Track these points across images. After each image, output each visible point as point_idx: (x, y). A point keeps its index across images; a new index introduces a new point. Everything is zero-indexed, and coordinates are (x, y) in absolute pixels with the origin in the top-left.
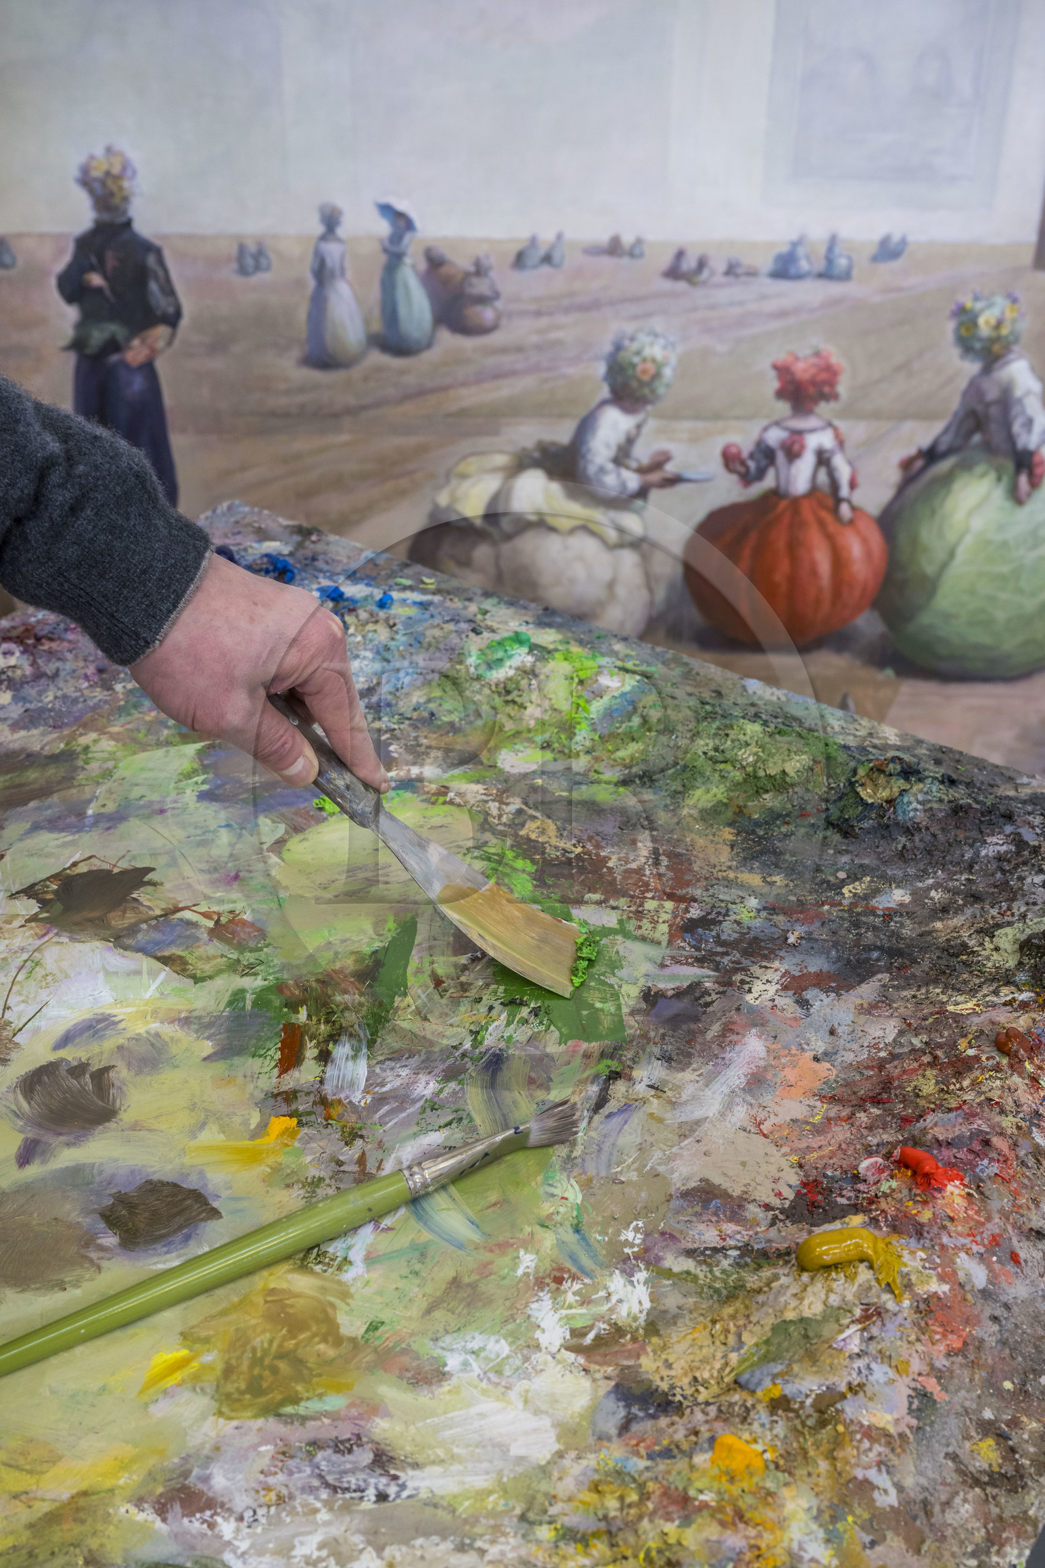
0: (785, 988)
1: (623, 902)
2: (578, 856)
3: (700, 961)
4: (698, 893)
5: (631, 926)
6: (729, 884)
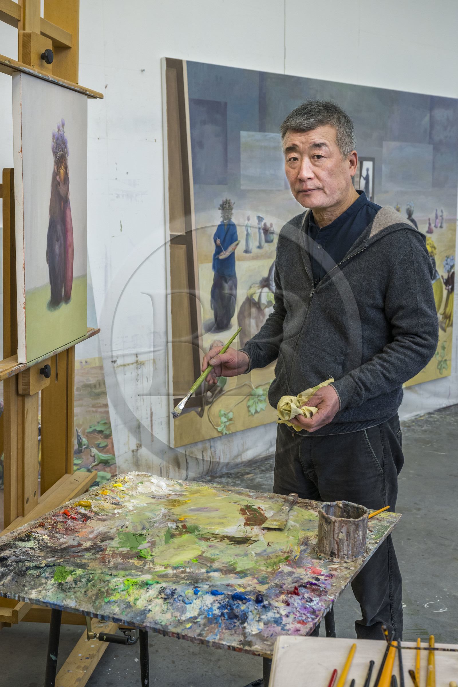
0: (82, 544)
1: (117, 552)
2: (128, 559)
3: (100, 546)
4: (99, 556)
5: (116, 549)
6: (91, 559)
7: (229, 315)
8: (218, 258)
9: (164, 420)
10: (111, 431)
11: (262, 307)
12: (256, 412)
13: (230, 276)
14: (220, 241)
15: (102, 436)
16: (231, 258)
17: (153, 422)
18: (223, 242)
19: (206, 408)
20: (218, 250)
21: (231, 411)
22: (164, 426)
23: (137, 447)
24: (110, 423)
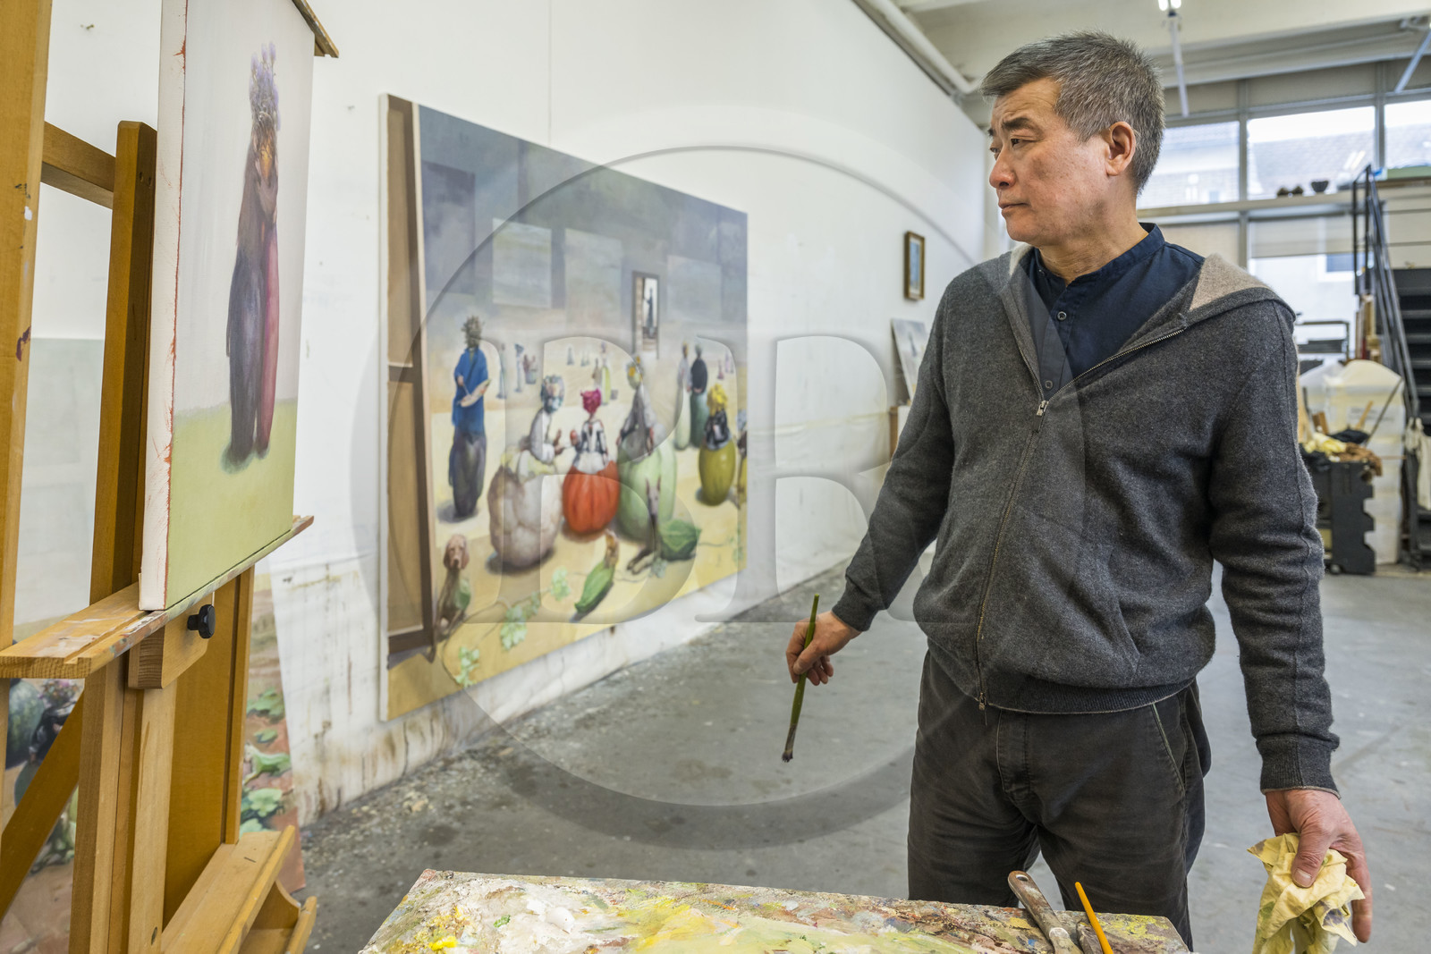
7: (474, 494)
8: (460, 406)
9: (371, 673)
10: (284, 710)
11: (521, 480)
12: (513, 645)
13: (476, 433)
14: (464, 379)
15: (267, 721)
16: (478, 407)
17: (353, 679)
18: (467, 381)
19: (440, 646)
20: (461, 394)
21: (476, 647)
22: (371, 685)
23: (324, 727)
24: (282, 693)
